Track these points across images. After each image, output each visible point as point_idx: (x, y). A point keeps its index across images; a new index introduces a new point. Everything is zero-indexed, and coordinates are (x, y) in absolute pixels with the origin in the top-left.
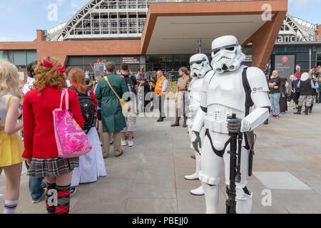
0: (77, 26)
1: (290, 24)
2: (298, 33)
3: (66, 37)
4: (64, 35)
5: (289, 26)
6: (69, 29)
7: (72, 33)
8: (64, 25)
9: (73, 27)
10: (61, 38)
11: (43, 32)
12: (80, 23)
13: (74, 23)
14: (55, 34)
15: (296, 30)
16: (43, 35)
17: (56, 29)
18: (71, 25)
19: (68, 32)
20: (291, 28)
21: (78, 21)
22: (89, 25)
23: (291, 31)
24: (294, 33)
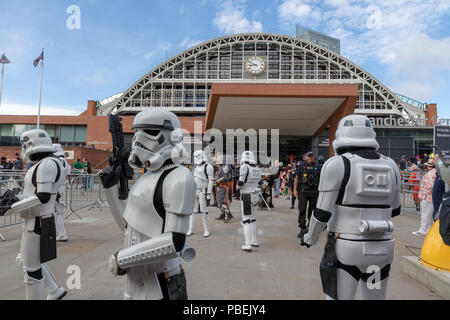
0: (135, 97)
1: (393, 102)
2: (404, 113)
3: (121, 109)
4: (118, 107)
5: (391, 104)
6: (125, 100)
7: (128, 105)
9: (131, 98)
10: (115, 110)
11: (95, 103)
12: (139, 93)
13: (132, 93)
14: (108, 105)
15: (400, 109)
16: (94, 106)
17: (110, 100)
18: (127, 95)
19: (124, 104)
20: (394, 107)
21: (137, 92)
22: (149, 95)
23: (394, 111)
24: (398, 112)
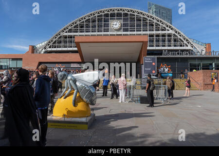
1: (188, 43)
3: (46, 50)
4: (45, 48)
5: (187, 44)
7: (50, 47)
8: (45, 42)
9: (51, 44)
10: (44, 50)
11: (33, 47)
13: (52, 41)
14: (40, 48)
17: (41, 45)
18: (50, 42)
19: (48, 47)
20: (189, 45)
21: (54, 40)
22: (61, 42)
23: (189, 47)
24: (191, 48)
